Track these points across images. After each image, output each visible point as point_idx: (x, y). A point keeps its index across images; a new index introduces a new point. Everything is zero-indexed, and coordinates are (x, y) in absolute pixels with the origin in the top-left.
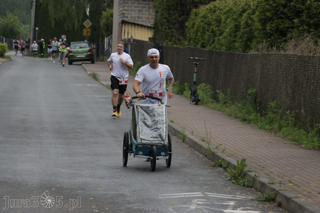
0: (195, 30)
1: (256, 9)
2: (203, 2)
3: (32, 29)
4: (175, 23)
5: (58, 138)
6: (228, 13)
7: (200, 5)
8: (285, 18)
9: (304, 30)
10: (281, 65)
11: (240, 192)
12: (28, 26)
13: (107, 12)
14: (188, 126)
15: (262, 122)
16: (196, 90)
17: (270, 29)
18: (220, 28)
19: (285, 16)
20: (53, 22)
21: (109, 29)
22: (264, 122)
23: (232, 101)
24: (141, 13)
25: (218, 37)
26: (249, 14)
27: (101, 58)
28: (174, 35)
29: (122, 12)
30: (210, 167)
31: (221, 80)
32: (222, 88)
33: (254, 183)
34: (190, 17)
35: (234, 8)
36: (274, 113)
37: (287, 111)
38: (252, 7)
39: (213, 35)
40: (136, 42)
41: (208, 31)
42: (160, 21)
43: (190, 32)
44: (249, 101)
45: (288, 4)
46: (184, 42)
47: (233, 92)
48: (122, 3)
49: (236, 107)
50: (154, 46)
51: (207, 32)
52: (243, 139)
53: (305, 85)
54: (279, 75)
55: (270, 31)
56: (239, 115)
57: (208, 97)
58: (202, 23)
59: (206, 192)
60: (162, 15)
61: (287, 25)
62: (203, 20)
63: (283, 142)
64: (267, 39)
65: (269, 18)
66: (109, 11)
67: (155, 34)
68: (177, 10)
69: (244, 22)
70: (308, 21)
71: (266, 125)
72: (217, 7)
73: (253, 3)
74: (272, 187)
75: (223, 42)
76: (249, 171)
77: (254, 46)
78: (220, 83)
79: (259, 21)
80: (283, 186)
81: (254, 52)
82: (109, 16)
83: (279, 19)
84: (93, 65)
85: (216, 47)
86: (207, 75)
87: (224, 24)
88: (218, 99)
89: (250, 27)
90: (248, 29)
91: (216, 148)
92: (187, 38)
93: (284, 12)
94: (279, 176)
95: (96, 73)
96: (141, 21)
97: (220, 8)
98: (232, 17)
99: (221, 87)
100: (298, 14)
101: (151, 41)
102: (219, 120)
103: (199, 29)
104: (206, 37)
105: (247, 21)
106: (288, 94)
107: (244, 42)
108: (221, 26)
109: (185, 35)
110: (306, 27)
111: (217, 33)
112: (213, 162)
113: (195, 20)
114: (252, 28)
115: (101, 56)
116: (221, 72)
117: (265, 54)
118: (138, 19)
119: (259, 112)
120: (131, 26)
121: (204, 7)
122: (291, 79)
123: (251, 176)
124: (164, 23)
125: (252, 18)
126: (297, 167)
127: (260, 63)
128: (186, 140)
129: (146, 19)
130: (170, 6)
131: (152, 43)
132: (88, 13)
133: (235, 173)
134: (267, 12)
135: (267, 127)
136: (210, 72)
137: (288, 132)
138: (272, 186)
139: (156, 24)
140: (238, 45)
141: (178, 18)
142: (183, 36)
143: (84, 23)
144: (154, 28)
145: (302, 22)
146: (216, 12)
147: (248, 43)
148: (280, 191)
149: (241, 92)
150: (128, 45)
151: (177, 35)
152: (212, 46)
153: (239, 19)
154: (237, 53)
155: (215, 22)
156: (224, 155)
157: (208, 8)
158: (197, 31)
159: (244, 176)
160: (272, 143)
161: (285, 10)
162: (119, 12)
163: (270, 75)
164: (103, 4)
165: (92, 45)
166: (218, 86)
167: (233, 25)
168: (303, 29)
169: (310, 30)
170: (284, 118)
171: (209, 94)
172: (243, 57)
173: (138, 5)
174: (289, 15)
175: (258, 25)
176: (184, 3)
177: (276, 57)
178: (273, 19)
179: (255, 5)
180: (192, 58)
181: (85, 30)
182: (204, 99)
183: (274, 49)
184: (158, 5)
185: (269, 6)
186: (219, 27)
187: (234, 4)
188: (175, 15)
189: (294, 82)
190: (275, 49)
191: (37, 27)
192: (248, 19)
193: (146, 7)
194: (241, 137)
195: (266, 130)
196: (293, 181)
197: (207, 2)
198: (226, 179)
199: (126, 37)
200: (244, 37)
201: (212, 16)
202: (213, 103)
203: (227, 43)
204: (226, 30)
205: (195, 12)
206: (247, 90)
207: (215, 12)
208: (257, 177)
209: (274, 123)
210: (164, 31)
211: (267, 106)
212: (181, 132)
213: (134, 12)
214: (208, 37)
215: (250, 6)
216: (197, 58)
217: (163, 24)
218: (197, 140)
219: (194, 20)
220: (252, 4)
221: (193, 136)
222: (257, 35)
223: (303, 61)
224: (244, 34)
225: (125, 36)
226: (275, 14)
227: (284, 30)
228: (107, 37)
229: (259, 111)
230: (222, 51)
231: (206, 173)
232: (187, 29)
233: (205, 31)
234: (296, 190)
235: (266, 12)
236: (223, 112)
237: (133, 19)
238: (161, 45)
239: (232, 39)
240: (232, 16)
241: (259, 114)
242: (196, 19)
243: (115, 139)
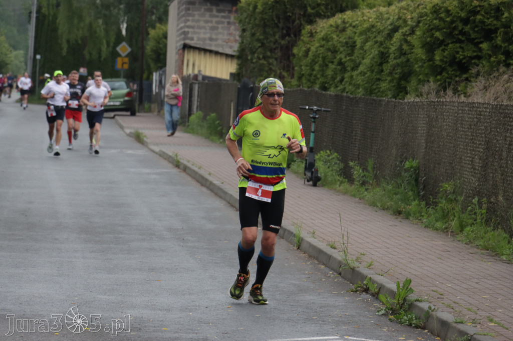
0: (310, 61)
1: (417, 26)
2: (322, 13)
3: (29, 57)
4: (275, 49)
5: (86, 241)
6: (368, 33)
7: (318, 19)
8: (466, 41)
9: (499, 63)
10: (462, 120)
11: (404, 336)
12: (22, 52)
13: (157, 30)
14: (304, 221)
15: (429, 216)
16: (313, 161)
17: (441, 60)
18: (353, 58)
19: (466, 38)
20: (65, 46)
21: (160, 59)
22: (433, 216)
23: (375, 180)
24: (216, 31)
25: (350, 72)
26: (404, 35)
27: (146, 106)
28: (273, 68)
29: (183, 30)
30: (348, 293)
31: (357, 145)
32: (359, 158)
33: (428, 321)
34: (299, 38)
35: (379, 24)
36: (450, 201)
37: (474, 198)
38: (409, 23)
39: (341, 70)
40: (208, 81)
41: (332, 62)
42: (250, 46)
43: (302, 63)
44: (407, 181)
45: (471, 18)
46: (289, 80)
47: (378, 165)
48: (183, 16)
49: (383, 192)
50: (239, 86)
51: (330, 64)
52: (400, 245)
53: (504, 154)
54: (459, 138)
55: (440, 64)
56: (388, 204)
57: (334, 174)
58: (321, 48)
59: (346, 335)
60: (253, 35)
61: (469, 54)
62: (324, 45)
63: (468, 250)
64: (436, 76)
65: (438, 42)
66: (160, 29)
67: (240, 67)
68: (278, 27)
69: (396, 48)
70: (505, 47)
71: (437, 221)
72: (348, 22)
73: (411, 16)
74: (461, 329)
75: (358, 81)
76: (417, 300)
77: (414, 88)
78: (354, 149)
79: (423, 47)
80: (479, 326)
81: (414, 98)
82: (161, 36)
83: (456, 42)
84: (133, 118)
85: (347, 90)
86: (331, 137)
87: (361, 51)
88: (351, 177)
89: (406, 56)
90: (403, 59)
91: (357, 260)
92: (296, 75)
93: (464, 31)
94: (469, 310)
95: (140, 131)
96: (216, 46)
97: (354, 24)
98: (374, 40)
99: (356, 156)
100: (489, 34)
101: (234, 80)
102: (354, 213)
103: (316, 60)
104: (329, 72)
105: (401, 45)
106: (475, 169)
107: (395, 81)
108: (356, 55)
109: (291, 69)
110: (503, 58)
111: (349, 65)
112: (351, 283)
113: (310, 44)
114: (409, 57)
115: (146, 102)
116: (356, 131)
117: (433, 102)
118: (211, 43)
119: (423, 200)
120: (199, 53)
121: (325, 23)
122: (480, 144)
123: (421, 309)
124: (257, 49)
125: (409, 42)
126: (498, 293)
127: (425, 116)
128: (304, 245)
129: (225, 42)
130: (266, 21)
131: (235, 82)
132: (124, 32)
133: (394, 303)
134: (436, 31)
135: (438, 225)
136: (336, 132)
137: (475, 234)
138: (461, 327)
139: (242, 50)
140: (385, 86)
141: (279, 41)
142: (288, 71)
143: (118, 49)
144: (238, 57)
145: (496, 49)
146: (346, 31)
147: (403, 82)
148: (475, 336)
149: (391, 165)
150: (194, 85)
151: (277, 68)
152: (339, 88)
153: (386, 42)
154: (385, 100)
155: (345, 48)
156: (372, 272)
157: (333, 24)
158: (314, 62)
159: (409, 309)
160: (449, 252)
161: (467, 28)
162: (178, 31)
163: (444, 137)
164: (149, 17)
165: (131, 84)
166: (351, 155)
167: (377, 52)
168: (497, 60)
169: (508, 62)
170: (468, 210)
171: (334, 168)
172: (395, 106)
173: (210, 19)
174: (473, 36)
175: (419, 52)
176: (291, 15)
177: (454, 106)
178: (446, 43)
179: (415, 19)
180: (307, 107)
181: (119, 61)
182: (328, 177)
183: (449, 92)
184: (246, 18)
185: (439, 21)
186: (352, 56)
187: (377, 17)
188: (274, 36)
189: (486, 150)
190: (451, 93)
191: (39, 54)
192: (403, 42)
193: (223, 23)
194: (397, 241)
195: (437, 230)
196: (496, 319)
197: (329, 14)
198: (377, 314)
199: (190, 72)
200: (396, 74)
201: (340, 38)
202: (343, 184)
203: (366, 83)
204: (365, 60)
205: (309, 30)
206: (401, 162)
207: (344, 30)
208: (432, 311)
209: (451, 218)
210: (257, 62)
211: (438, 190)
212: (295, 232)
213: (203, 31)
214: (333, 73)
215: (405, 21)
216: (315, 107)
217: (254, 50)
218: (323, 246)
219: (308, 44)
220: (409, 17)
221: (315, 240)
222: (418, 70)
223: (502, 114)
224: (396, 69)
225: (188, 71)
226: (450, 35)
227: (464, 61)
228: (156, 72)
229: (424, 198)
230: (359, 95)
231: (343, 303)
232: (295, 59)
233: (327, 63)
234: (502, 335)
235: (433, 31)
236: (360, 199)
237: (201, 43)
238: (252, 86)
239: (375, 75)
240: (375, 37)
241: (424, 203)
242: (311, 42)
243: (182, 244)
